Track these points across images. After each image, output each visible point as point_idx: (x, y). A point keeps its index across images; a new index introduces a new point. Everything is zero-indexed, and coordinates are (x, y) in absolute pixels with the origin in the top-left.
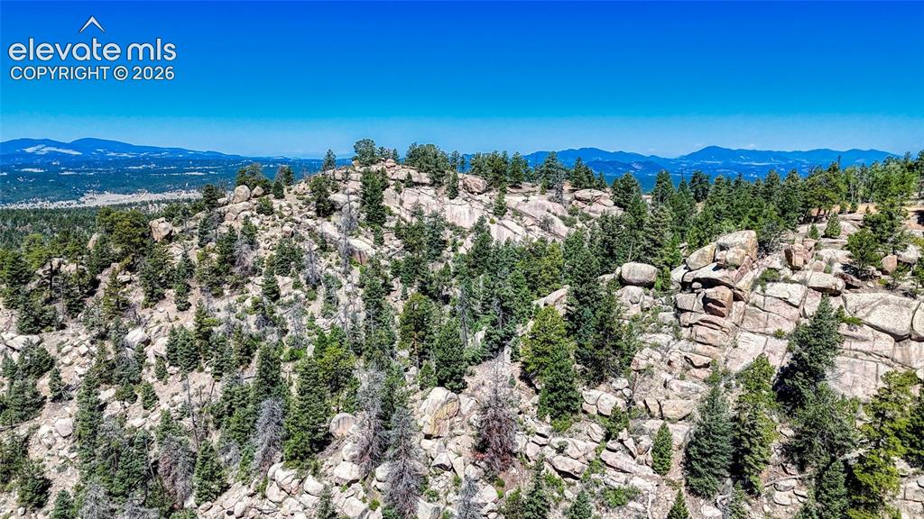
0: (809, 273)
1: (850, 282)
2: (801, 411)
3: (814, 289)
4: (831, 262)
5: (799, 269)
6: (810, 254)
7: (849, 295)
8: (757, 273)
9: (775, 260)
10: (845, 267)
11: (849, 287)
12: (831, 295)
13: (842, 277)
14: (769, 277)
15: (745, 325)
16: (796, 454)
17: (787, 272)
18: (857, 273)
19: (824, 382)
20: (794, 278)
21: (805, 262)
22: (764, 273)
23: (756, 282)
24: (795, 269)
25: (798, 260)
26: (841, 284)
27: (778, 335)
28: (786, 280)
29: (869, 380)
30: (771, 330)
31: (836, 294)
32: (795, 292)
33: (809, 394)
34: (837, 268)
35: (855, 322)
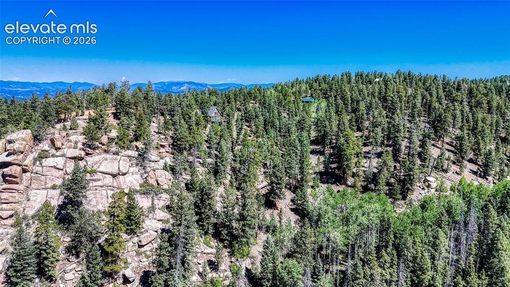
0: (66, 150)
1: (87, 152)
2: (73, 225)
3: (70, 158)
4: (76, 143)
5: (60, 149)
6: (64, 140)
7: (88, 158)
8: (35, 154)
9: (45, 146)
10: (84, 144)
11: (87, 154)
12: (79, 160)
13: (83, 150)
14: (43, 155)
15: (33, 186)
16: (73, 250)
17: (53, 151)
18: (90, 147)
19: (82, 207)
20: (58, 154)
21: (63, 144)
22: (40, 154)
23: (35, 160)
24: (57, 149)
25: (58, 144)
26: (83, 153)
27: (54, 187)
28: (53, 156)
29: (104, 200)
30: (49, 185)
31: (81, 159)
32: (60, 162)
33: (75, 215)
34: (80, 145)
35: (93, 172)
